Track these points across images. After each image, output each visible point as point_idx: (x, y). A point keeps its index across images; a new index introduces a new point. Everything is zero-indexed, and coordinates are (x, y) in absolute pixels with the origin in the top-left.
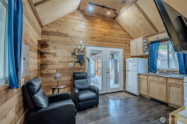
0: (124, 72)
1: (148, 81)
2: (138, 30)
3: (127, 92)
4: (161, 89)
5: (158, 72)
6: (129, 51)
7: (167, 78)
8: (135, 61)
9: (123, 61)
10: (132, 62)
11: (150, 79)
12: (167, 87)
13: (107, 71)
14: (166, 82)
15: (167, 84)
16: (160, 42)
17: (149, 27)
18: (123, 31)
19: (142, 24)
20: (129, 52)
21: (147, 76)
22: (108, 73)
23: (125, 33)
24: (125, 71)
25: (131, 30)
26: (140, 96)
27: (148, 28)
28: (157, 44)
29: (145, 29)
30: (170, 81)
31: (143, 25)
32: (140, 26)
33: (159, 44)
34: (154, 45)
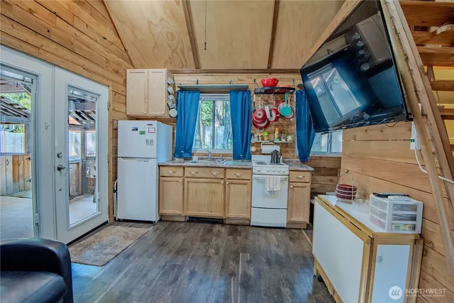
0: (111, 161)
1: (184, 181)
2: (156, 45)
3: (119, 220)
4: (214, 193)
5: (195, 158)
6: (124, 97)
7: (225, 168)
8: (152, 130)
9: (109, 127)
10: (143, 133)
11: (190, 175)
12: (225, 187)
13: (58, 162)
14: (223, 177)
15: (225, 182)
16: (201, 93)
17: (186, 51)
18: (112, 32)
19: (172, 33)
20: (124, 102)
21: (182, 169)
22: (59, 169)
23: (117, 38)
24: (116, 159)
25: (135, 37)
26: (160, 220)
27: (182, 52)
28: (195, 95)
29: (174, 51)
30: (230, 174)
31: (173, 39)
32: (165, 37)
33: (199, 96)
34: (189, 96)
